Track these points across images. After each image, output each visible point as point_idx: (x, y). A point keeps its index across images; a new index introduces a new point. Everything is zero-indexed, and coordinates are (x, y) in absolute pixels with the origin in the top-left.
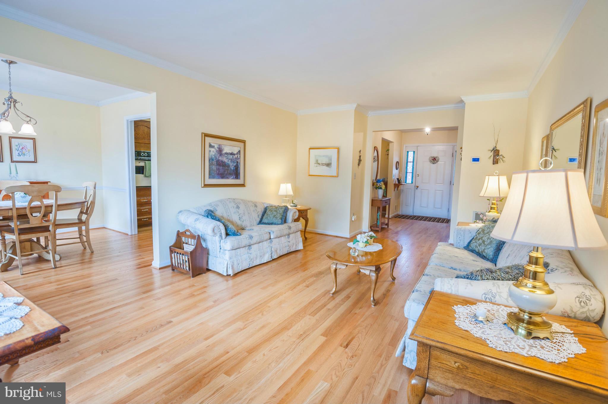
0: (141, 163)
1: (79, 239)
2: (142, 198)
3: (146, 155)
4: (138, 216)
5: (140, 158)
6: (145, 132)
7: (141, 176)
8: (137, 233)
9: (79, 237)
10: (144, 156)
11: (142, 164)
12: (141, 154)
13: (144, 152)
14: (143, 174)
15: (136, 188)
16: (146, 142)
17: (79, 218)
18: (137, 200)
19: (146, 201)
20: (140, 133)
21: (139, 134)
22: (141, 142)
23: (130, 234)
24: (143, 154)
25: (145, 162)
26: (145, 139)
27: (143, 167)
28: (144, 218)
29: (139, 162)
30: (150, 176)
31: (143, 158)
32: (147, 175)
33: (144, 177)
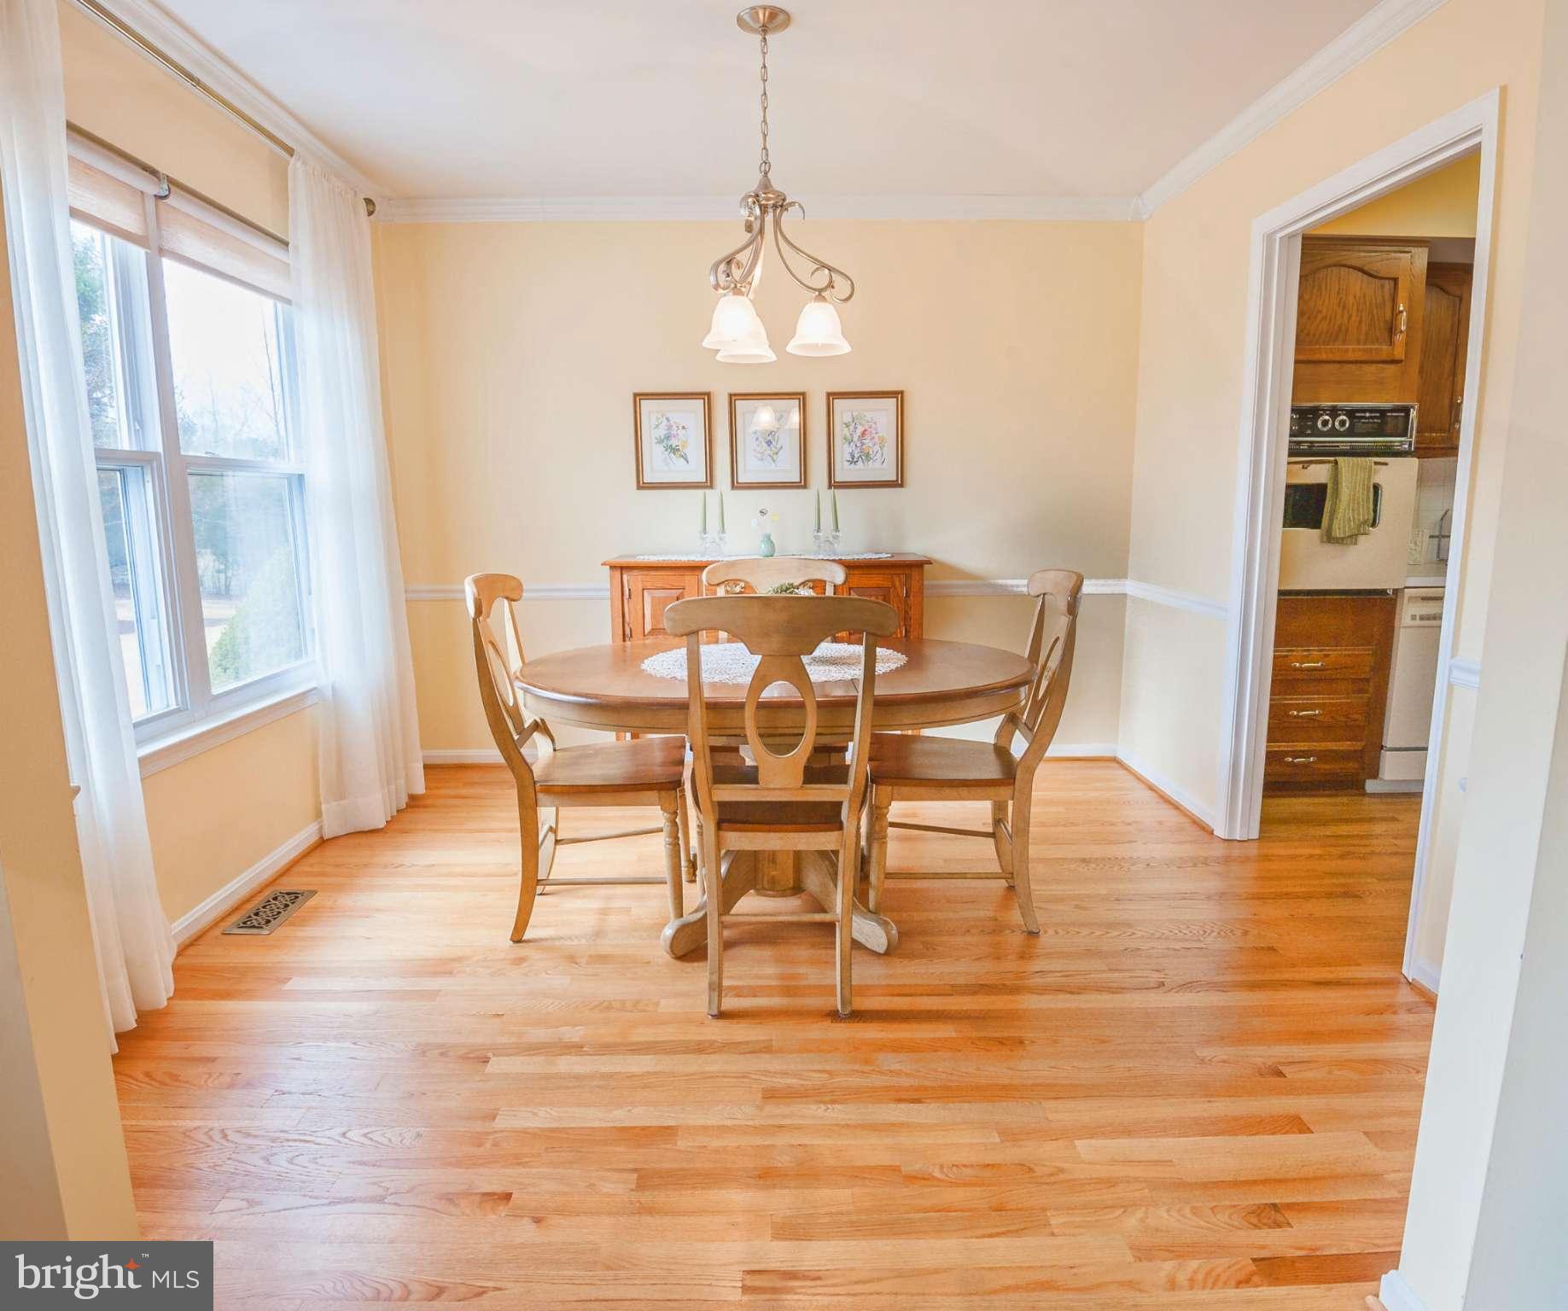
0: (1313, 467)
1: (991, 841)
2: (1299, 652)
3: (1343, 423)
4: (1270, 739)
5: (1311, 442)
6: (1351, 299)
7: (1306, 536)
8: (1255, 834)
9: (990, 830)
10: (1333, 432)
11: (1317, 473)
12: (1319, 424)
13: (1334, 412)
14: (1316, 524)
15: (1279, 600)
16: (1351, 356)
17: (1002, 743)
18: (1275, 657)
19: (1315, 669)
20: (1324, 311)
21: (1315, 318)
22: (1324, 357)
23: (1221, 832)
24: (1325, 423)
25: (1336, 462)
26: (1344, 342)
27: (1321, 489)
28: (1295, 754)
29: (1306, 465)
30: (1351, 536)
31: (1325, 442)
32: (1337, 533)
33: (1322, 542)
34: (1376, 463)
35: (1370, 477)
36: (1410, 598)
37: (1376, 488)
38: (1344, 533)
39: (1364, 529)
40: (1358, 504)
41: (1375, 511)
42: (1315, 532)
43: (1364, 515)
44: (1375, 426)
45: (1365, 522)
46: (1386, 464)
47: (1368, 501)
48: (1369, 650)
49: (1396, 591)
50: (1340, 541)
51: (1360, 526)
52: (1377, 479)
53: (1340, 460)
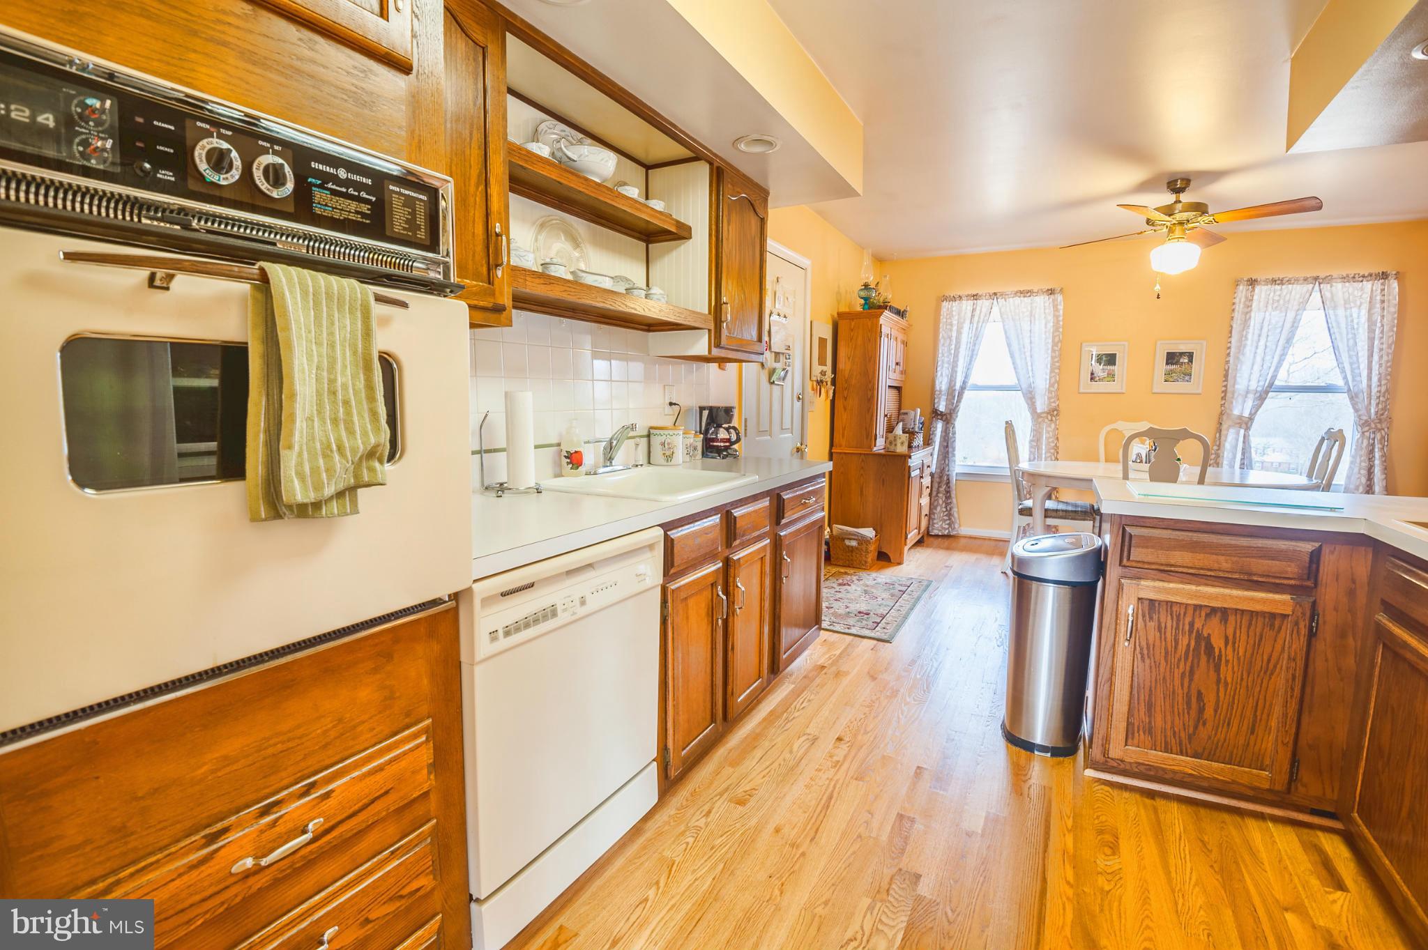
3: (275, 177)
25: (264, 280)
27: (231, 359)
29: (160, 273)
30: (340, 495)
31: (234, 221)
32: (296, 490)
33: (255, 519)
34: (379, 299)
35: (368, 334)
36: (487, 601)
37: (388, 365)
38: (318, 487)
39: (371, 470)
40: (346, 403)
41: (392, 420)
42: (231, 489)
43: (365, 434)
44: (365, 208)
45: (371, 454)
46: (403, 305)
47: (371, 398)
48: (415, 736)
49: (455, 596)
50: (306, 511)
51: (358, 466)
52: (383, 341)
53: (277, 271)
